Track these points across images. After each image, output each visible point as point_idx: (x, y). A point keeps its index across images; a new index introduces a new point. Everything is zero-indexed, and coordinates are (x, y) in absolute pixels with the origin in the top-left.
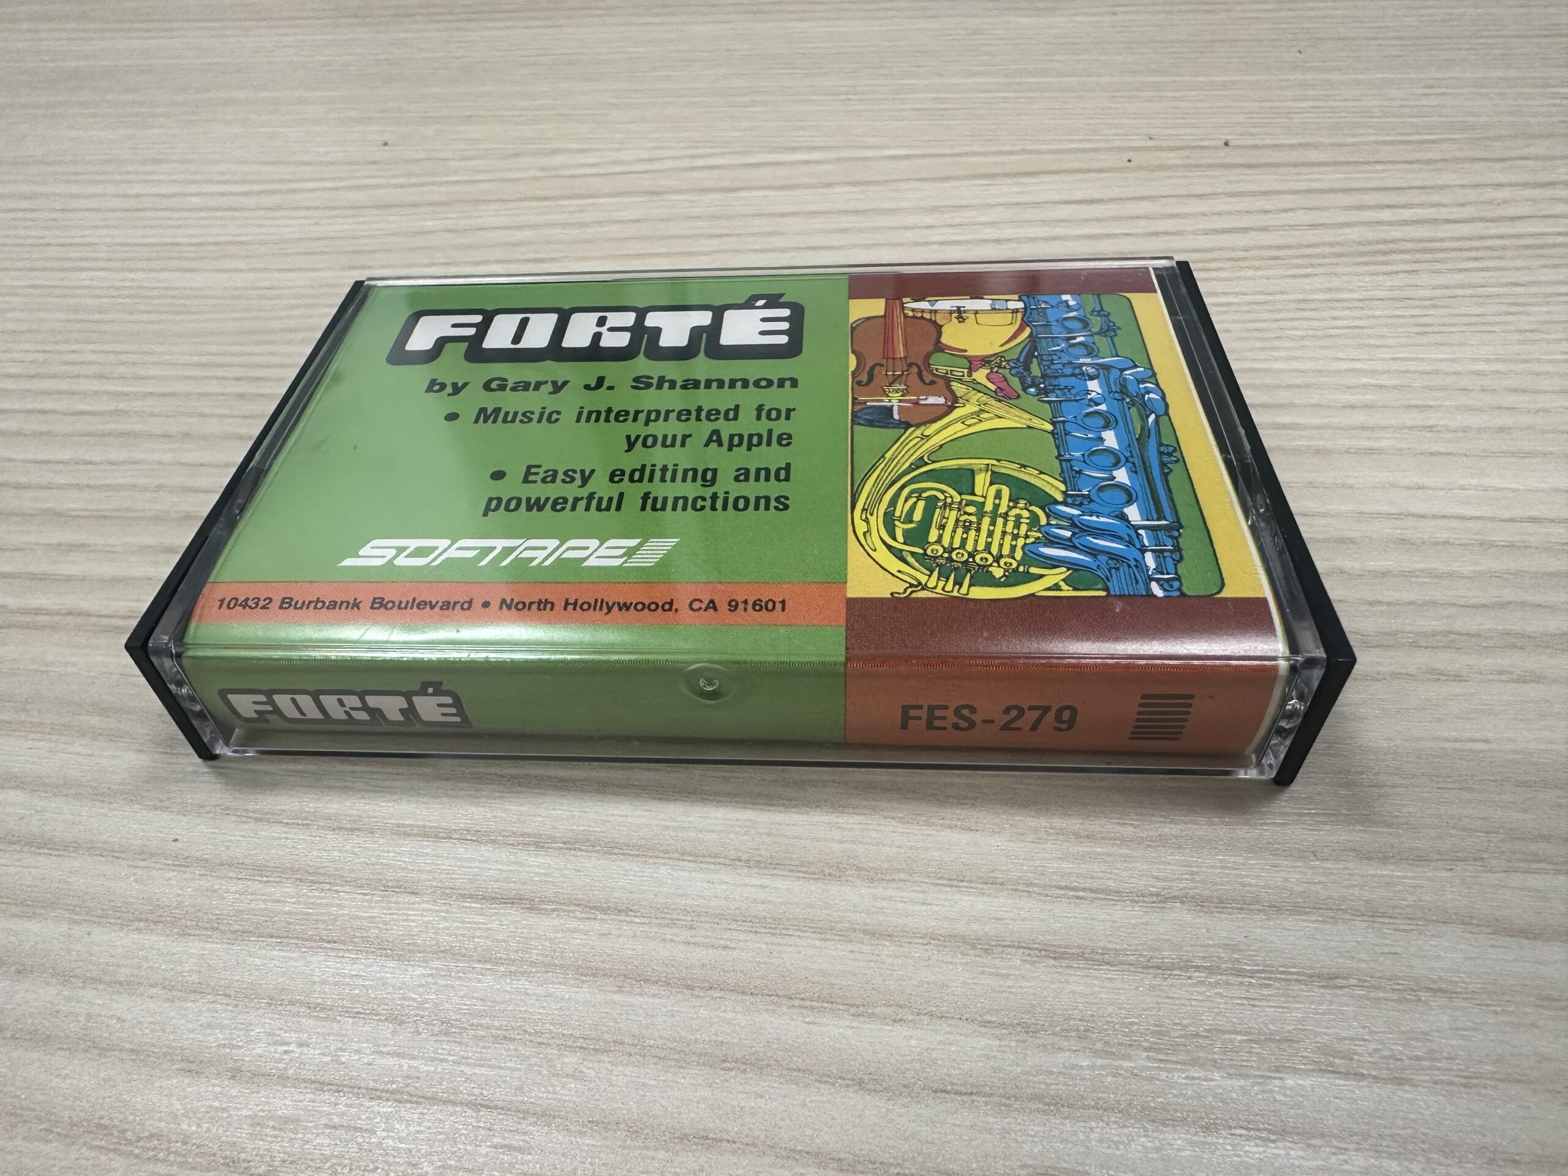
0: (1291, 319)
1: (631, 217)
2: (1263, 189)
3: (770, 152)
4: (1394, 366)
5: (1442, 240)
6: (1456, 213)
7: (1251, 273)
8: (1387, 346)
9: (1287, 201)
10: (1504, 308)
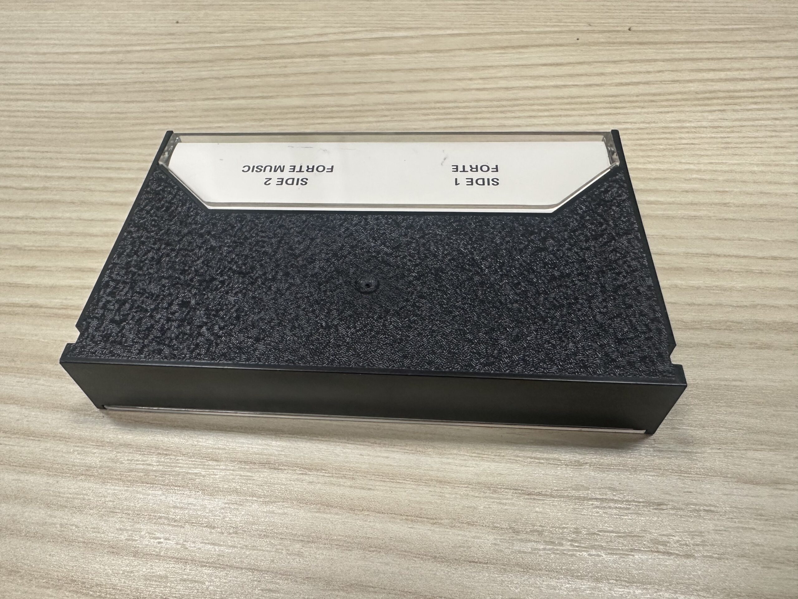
0: (659, 139)
1: (312, 71)
2: (648, 58)
3: (387, 31)
4: (709, 167)
5: (739, 91)
6: (747, 74)
7: (639, 110)
8: (707, 156)
9: (660, 66)
10: (769, 134)
